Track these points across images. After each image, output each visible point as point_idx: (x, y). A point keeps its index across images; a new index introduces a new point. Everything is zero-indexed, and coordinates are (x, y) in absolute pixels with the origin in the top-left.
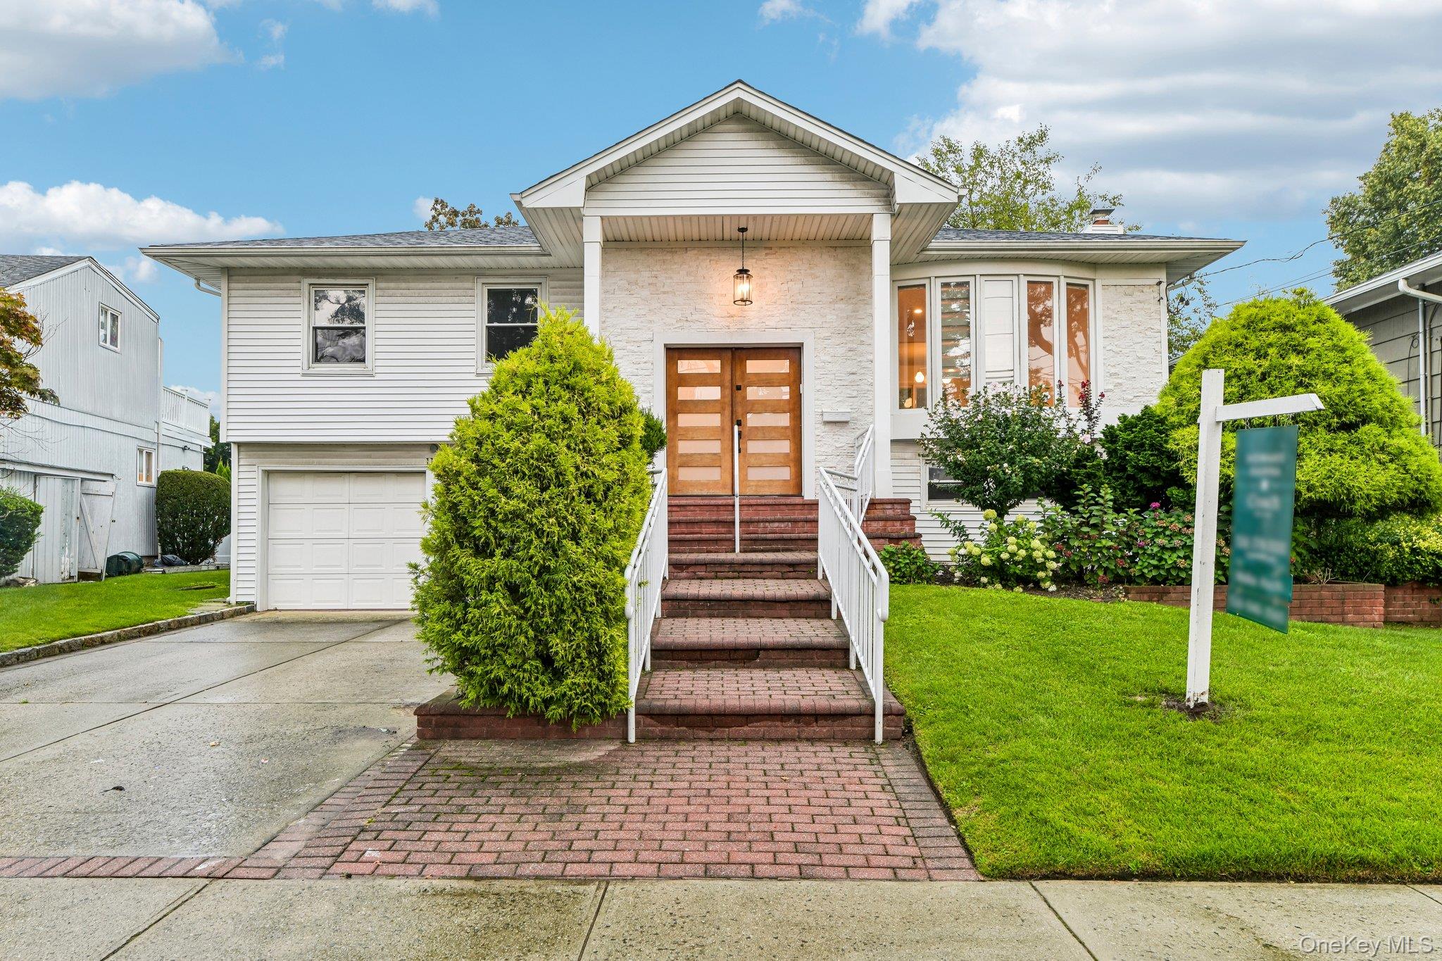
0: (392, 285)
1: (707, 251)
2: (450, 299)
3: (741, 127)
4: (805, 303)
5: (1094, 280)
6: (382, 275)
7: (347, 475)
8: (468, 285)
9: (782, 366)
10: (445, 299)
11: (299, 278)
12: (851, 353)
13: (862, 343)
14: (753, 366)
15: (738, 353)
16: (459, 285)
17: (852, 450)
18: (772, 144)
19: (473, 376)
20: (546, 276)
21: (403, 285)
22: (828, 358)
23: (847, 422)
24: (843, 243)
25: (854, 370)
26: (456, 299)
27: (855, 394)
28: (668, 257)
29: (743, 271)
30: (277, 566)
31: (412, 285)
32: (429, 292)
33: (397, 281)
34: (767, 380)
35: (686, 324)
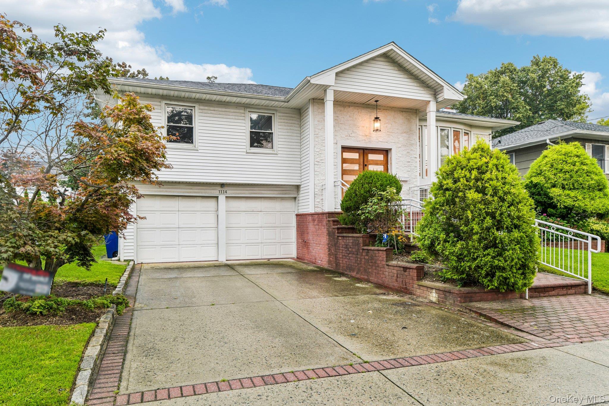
0: (206, 108)
1: (357, 108)
2: (233, 117)
3: (386, 60)
4: (392, 133)
5: (470, 131)
6: (202, 103)
7: (177, 198)
8: (242, 111)
9: (380, 157)
10: (231, 117)
11: (160, 100)
12: (408, 154)
13: (412, 150)
14: (371, 157)
15: (365, 151)
16: (237, 111)
17: (408, 192)
18: (396, 68)
19: (245, 154)
20: (276, 110)
21: (212, 108)
22: (400, 155)
23: (407, 181)
24: (405, 110)
25: (409, 161)
26: (237, 117)
27: (409, 170)
28: (342, 109)
29: (377, 118)
30: (142, 242)
31: (216, 109)
32: (224, 113)
33: (210, 106)
34: (376, 163)
35: (350, 138)
